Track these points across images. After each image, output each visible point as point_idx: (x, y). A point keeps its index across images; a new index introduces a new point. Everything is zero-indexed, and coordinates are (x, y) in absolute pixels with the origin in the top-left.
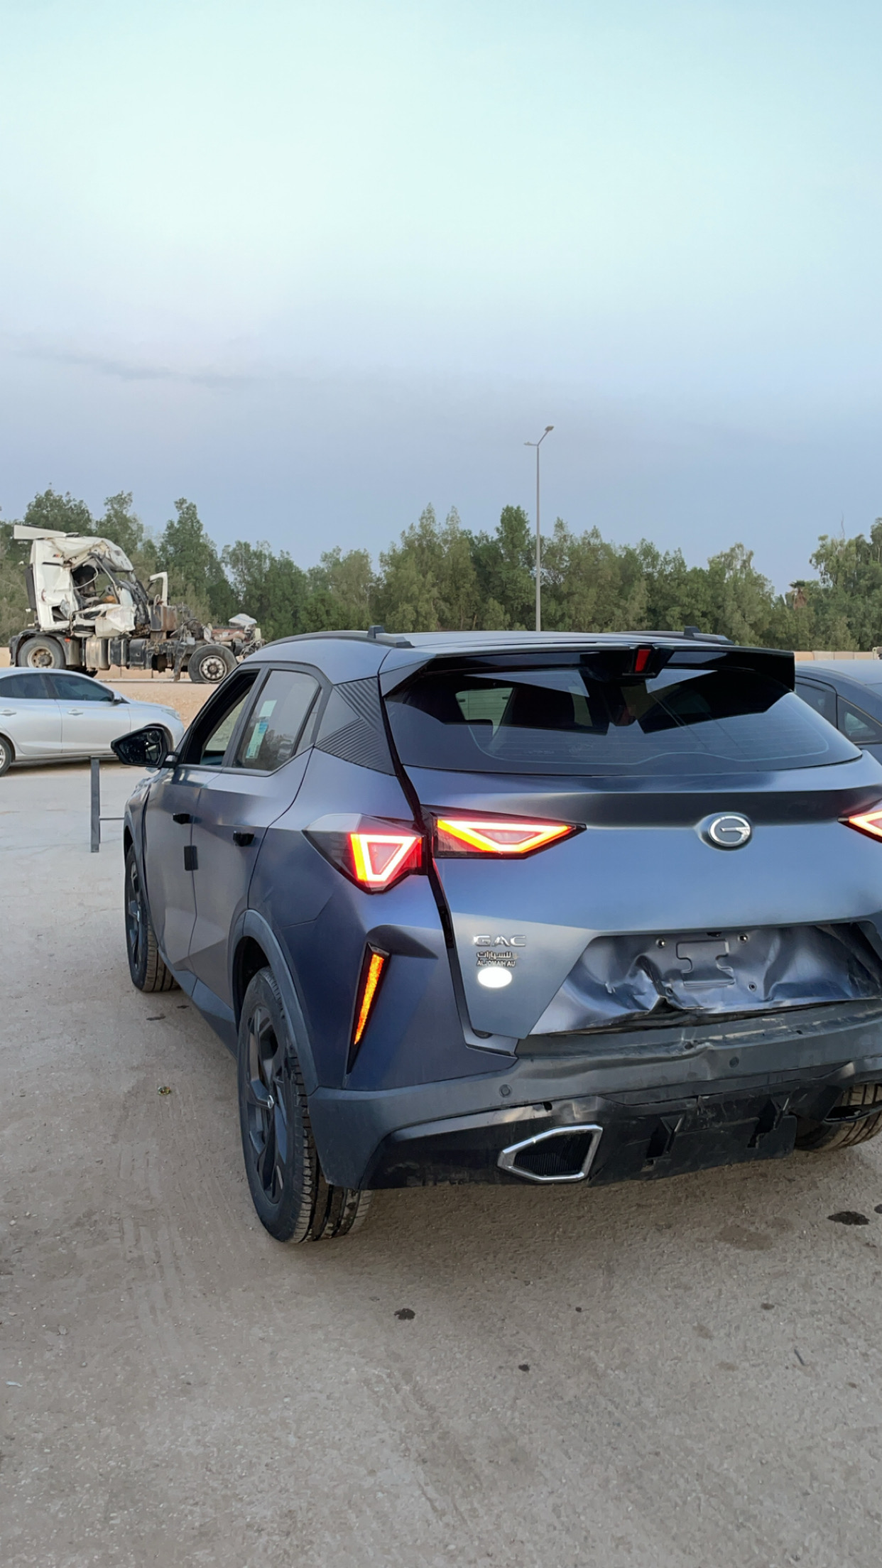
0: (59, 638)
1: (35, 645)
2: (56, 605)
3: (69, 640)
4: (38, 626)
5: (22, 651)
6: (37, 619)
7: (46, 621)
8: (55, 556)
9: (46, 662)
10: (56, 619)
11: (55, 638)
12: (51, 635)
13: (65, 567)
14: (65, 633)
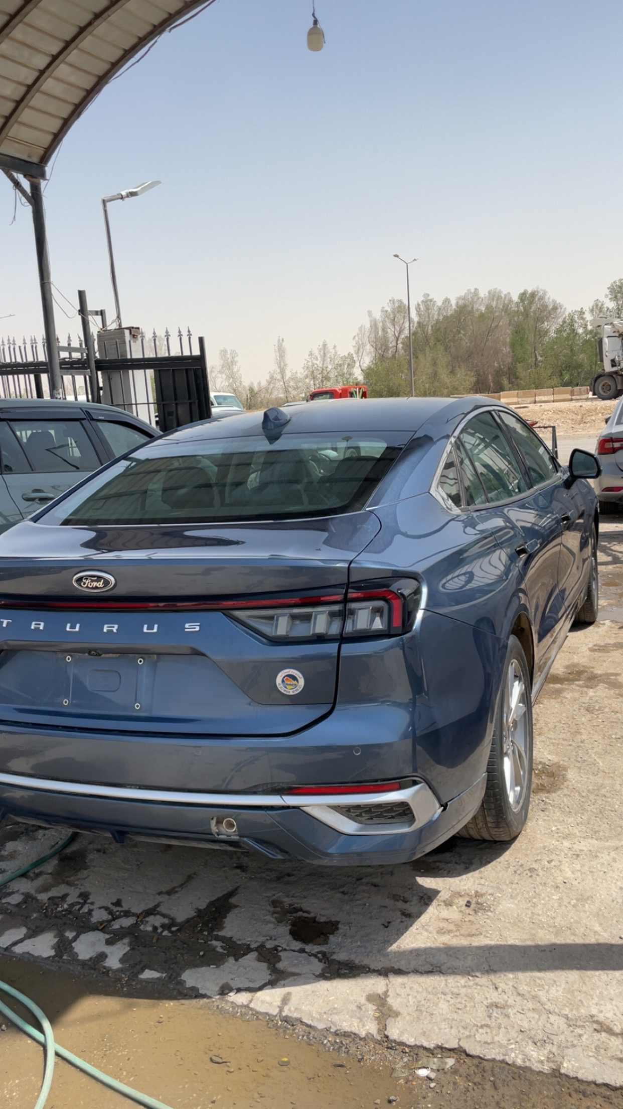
0: (614, 376)
1: (603, 381)
2: (613, 358)
3: (618, 377)
4: (604, 370)
5: (596, 384)
6: (603, 366)
7: (608, 368)
8: (614, 332)
9: (608, 388)
10: (613, 366)
11: (612, 376)
12: (611, 375)
13: (619, 337)
14: (616, 373)
